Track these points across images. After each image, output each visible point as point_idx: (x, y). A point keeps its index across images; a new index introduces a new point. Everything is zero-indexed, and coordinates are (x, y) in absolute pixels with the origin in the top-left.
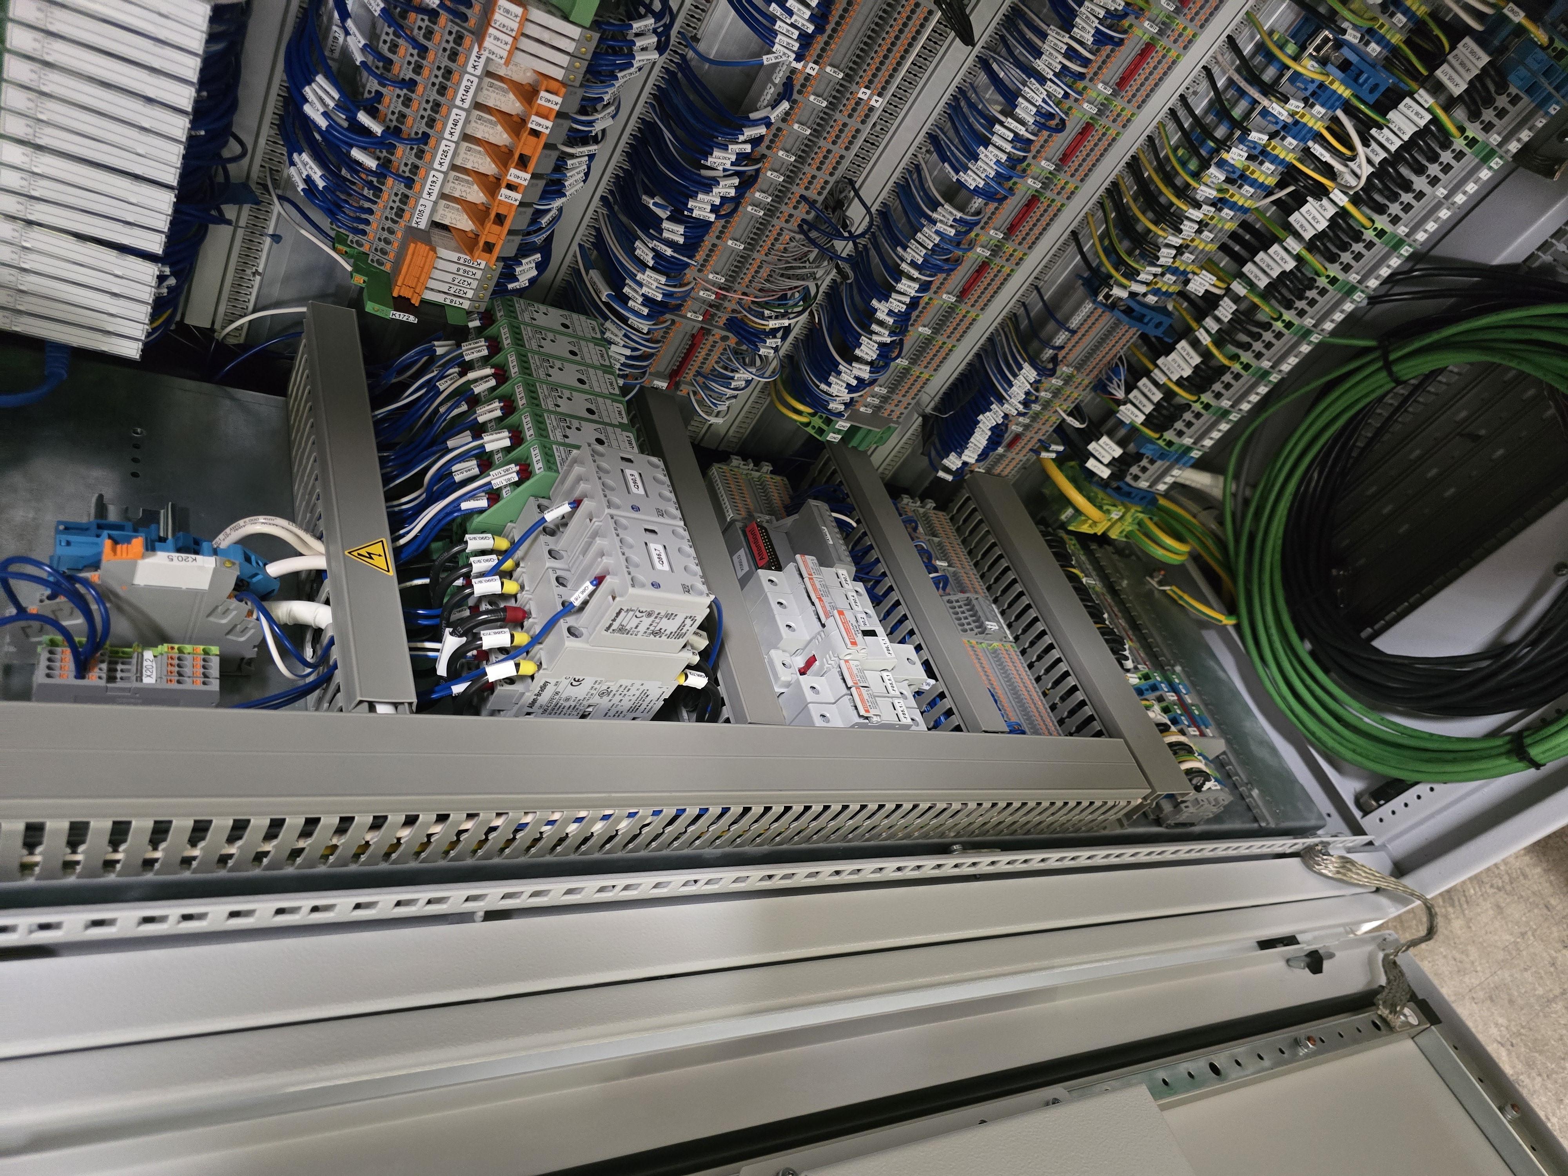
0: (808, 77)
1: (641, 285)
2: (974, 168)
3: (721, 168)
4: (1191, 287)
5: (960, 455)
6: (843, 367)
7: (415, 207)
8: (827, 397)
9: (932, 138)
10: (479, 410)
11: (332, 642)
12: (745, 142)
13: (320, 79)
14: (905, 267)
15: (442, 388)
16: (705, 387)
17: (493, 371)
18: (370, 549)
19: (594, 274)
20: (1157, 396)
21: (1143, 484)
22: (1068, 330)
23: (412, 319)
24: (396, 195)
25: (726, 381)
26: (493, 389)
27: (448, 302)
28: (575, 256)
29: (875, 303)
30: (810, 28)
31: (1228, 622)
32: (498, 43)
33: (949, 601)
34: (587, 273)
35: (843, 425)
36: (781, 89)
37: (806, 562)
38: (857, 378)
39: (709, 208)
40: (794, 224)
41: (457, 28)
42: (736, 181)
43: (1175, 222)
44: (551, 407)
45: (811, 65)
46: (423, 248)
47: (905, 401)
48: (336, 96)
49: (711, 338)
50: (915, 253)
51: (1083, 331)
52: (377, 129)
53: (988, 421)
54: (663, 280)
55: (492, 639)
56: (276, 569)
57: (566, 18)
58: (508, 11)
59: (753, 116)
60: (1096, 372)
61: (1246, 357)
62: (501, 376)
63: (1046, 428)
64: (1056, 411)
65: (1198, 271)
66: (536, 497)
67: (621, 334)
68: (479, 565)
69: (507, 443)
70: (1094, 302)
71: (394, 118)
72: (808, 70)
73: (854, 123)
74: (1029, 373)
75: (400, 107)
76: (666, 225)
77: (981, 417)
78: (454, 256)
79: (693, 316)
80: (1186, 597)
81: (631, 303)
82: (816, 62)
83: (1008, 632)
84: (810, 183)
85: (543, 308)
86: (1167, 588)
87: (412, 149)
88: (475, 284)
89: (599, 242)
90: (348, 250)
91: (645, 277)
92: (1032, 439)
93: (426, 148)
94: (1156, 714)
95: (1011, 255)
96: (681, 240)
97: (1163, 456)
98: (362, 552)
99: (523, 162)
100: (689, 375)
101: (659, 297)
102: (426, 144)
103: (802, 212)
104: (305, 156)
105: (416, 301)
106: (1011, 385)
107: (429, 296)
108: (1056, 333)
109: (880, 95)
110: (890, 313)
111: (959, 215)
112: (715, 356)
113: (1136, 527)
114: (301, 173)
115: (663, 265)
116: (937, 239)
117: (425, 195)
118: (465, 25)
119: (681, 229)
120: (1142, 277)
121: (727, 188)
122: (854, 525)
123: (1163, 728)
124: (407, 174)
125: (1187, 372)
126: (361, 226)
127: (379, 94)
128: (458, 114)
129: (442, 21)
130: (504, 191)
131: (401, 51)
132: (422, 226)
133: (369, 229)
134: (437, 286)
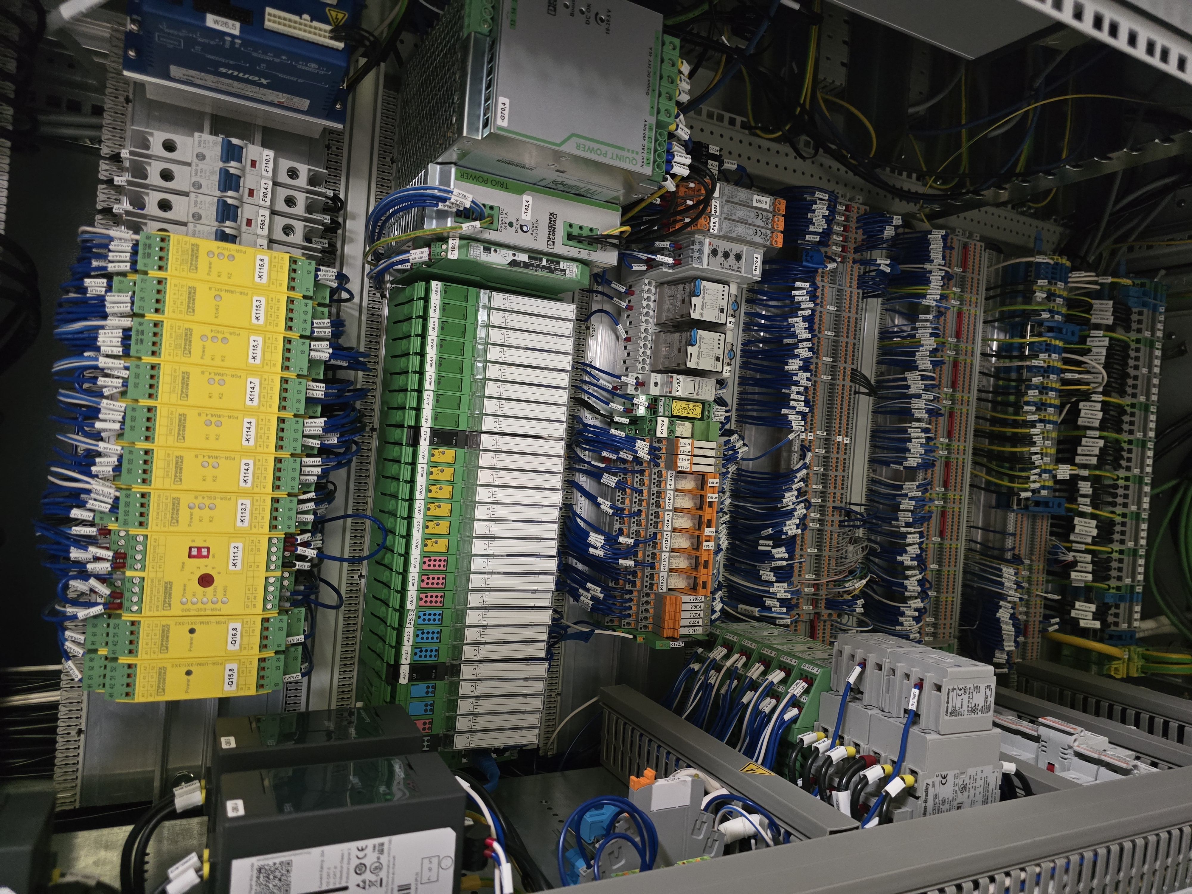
0: (810, 441)
1: (774, 595)
2: (910, 456)
3: (792, 503)
4: (1060, 477)
5: (1002, 648)
6: (903, 608)
7: (658, 581)
9: (872, 461)
10: (749, 675)
12: (798, 482)
13: (592, 534)
14: (903, 530)
17: (739, 655)
18: (749, 768)
19: (742, 606)
21: (1124, 627)
22: (1010, 535)
23: (681, 644)
24: (647, 576)
26: (747, 661)
27: (692, 632)
29: (899, 559)
32: (685, 461)
36: (800, 452)
38: (916, 610)
39: (795, 527)
40: (836, 526)
41: (658, 470)
42: (803, 506)
43: (1029, 441)
45: (809, 434)
46: (673, 598)
47: (948, 623)
48: (603, 537)
49: (822, 619)
51: (1019, 529)
52: (631, 541)
53: (1004, 614)
54: (786, 585)
55: (872, 774)
57: (708, 440)
58: (685, 444)
59: (796, 469)
60: (1042, 559)
61: (1119, 510)
62: (746, 654)
63: (1038, 611)
64: (1037, 594)
65: (1056, 467)
68: (821, 746)
69: (782, 674)
70: (1013, 511)
71: (634, 535)
72: (809, 437)
73: (841, 456)
74: (1008, 570)
75: (636, 528)
76: (773, 552)
79: (807, 607)
81: (774, 609)
82: (811, 432)
84: (834, 498)
87: (649, 545)
88: (701, 615)
90: (623, 630)
91: (775, 589)
92: (1036, 619)
93: (657, 541)
95: (954, 500)
96: (786, 554)
98: (747, 769)
99: (709, 524)
101: (788, 596)
102: (656, 538)
103: (837, 518)
104: (589, 585)
105: (679, 637)
106: (1002, 584)
107: (683, 630)
108: (1004, 541)
109: (846, 436)
110: (912, 559)
111: (917, 483)
113: (1144, 659)
114: (587, 598)
117: (662, 573)
118: (660, 467)
120: (1032, 478)
121: (801, 509)
124: (650, 561)
125: (1095, 532)
126: (627, 612)
127: (621, 530)
128: (668, 515)
129: (647, 473)
130: (705, 543)
131: (628, 501)
132: (664, 590)
133: (632, 612)
134: (684, 622)
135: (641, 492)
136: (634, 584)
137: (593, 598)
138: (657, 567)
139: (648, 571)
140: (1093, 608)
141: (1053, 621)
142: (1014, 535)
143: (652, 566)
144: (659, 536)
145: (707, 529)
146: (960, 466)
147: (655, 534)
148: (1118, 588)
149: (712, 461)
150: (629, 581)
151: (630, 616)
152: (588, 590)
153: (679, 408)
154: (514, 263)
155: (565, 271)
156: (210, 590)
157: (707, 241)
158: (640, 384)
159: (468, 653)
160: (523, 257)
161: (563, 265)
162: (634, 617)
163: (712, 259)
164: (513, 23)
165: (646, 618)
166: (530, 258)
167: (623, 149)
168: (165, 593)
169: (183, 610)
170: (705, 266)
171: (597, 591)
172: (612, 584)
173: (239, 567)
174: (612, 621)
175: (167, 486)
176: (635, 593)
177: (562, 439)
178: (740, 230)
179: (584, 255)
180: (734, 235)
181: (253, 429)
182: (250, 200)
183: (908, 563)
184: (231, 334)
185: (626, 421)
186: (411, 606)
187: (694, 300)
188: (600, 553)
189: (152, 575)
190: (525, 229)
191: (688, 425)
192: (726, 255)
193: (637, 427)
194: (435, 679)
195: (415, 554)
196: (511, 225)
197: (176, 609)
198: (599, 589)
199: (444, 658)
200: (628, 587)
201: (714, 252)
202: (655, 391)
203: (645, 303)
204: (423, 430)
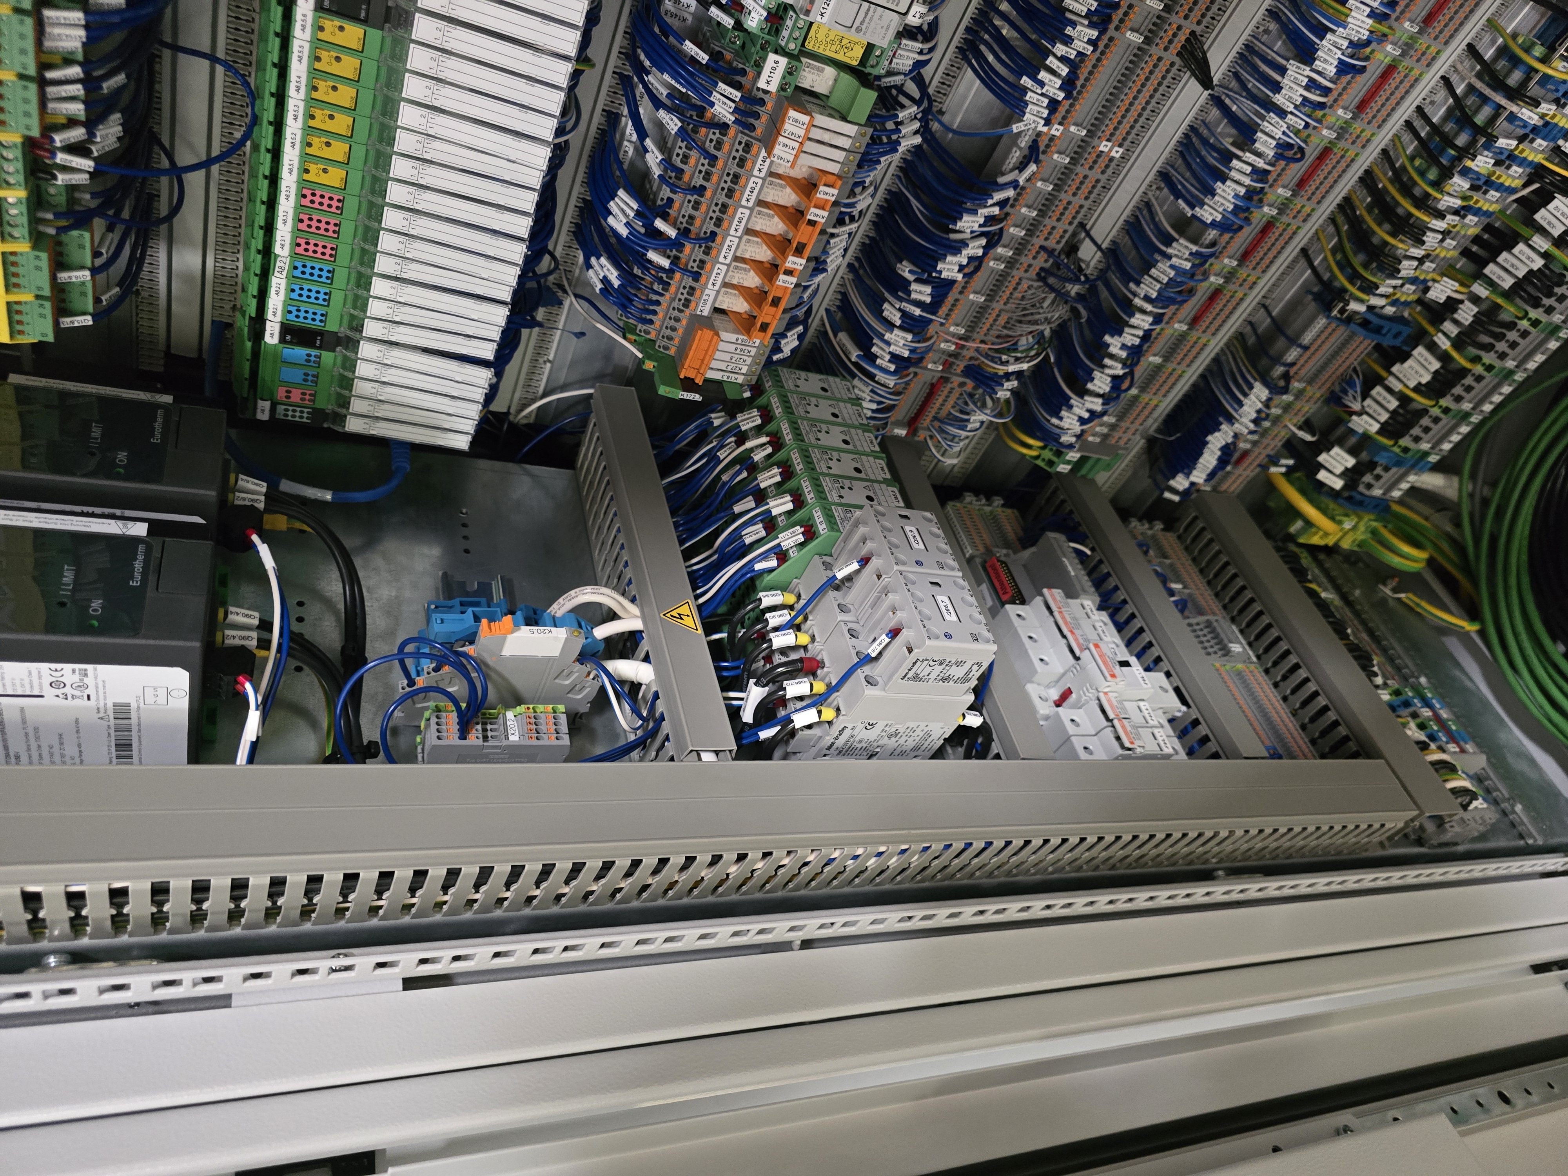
0: (1052, 138)
1: (888, 343)
2: (1211, 203)
3: (968, 231)
4: (1432, 295)
5: (1188, 475)
6: (1075, 401)
7: (700, 298)
8: (1058, 431)
9: (1164, 176)
10: (760, 477)
11: (656, 696)
12: (992, 205)
13: (621, 193)
14: (1137, 301)
15: (722, 457)
16: (941, 431)
17: (768, 439)
18: (679, 611)
19: (843, 336)
20: (1393, 404)
21: (1377, 492)
22: (1300, 346)
23: (697, 397)
24: (684, 288)
25: (962, 424)
26: (769, 456)
27: (725, 379)
28: (822, 320)
29: (1107, 338)
30: (1061, 96)
31: (1472, 628)
32: (787, 149)
33: (1190, 625)
34: (835, 336)
35: (1073, 456)
36: (1026, 152)
37: (1054, 595)
38: (1089, 411)
39: (957, 268)
40: (1033, 273)
41: (746, 138)
42: (983, 241)
43: (1417, 235)
44: (825, 470)
45: (1056, 126)
46: (708, 333)
47: (1133, 428)
48: (635, 206)
49: (949, 386)
50: (1149, 288)
51: (1315, 346)
52: (672, 233)
53: (1216, 441)
54: (909, 337)
55: (795, 688)
56: (602, 632)
57: (844, 119)
58: (796, 121)
59: (1001, 180)
60: (1328, 385)
61: (1488, 358)
62: (777, 443)
63: (1274, 443)
64: (1286, 426)
65: (1438, 278)
66: (820, 555)
67: (867, 390)
68: (774, 619)
69: (790, 506)
70: (1328, 317)
71: (684, 221)
72: (1053, 132)
73: (1095, 174)
74: (1260, 392)
75: (691, 211)
76: (914, 286)
77: (1209, 438)
78: (733, 337)
79: (934, 367)
80: (1424, 604)
81: (879, 361)
82: (1060, 124)
83: (1251, 653)
84: (1050, 233)
85: (803, 374)
86: (1402, 596)
87: (700, 247)
88: (749, 360)
89: (845, 304)
90: (637, 338)
91: (893, 336)
92: (1260, 455)
93: (713, 245)
94: (1414, 732)
95: (1245, 280)
96: (928, 300)
97: (1399, 463)
98: (674, 613)
99: (799, 251)
100: (926, 421)
101: (906, 354)
102: (713, 241)
103: (1041, 261)
104: (603, 260)
105: (699, 381)
106: (1241, 404)
107: (711, 375)
108: (1287, 349)
109: (1120, 146)
110: (1124, 347)
111: (1195, 248)
112: (951, 401)
113: (1369, 535)
114: (597, 274)
115: (910, 324)
116: (1172, 273)
117: (710, 286)
118: (753, 134)
119: (928, 289)
120: (1382, 290)
121: (975, 249)
122: (1088, 552)
123: (1423, 746)
124: (696, 269)
125: (1426, 378)
126: (648, 317)
127: (670, 201)
128: (742, 213)
129: (732, 132)
130: (782, 277)
131: (692, 161)
132: (708, 309)
133: (656, 320)
134: (717, 365)
135: (713, 159)
136: (666, 285)
138: (703, 279)
139: (689, 281)
140: (1350, 462)
141: (1284, 461)
142: (1306, 348)
143: (696, 276)
144: (718, 239)
145: (791, 258)
146: (1286, 236)
147: (714, 234)
148: (1406, 450)
149: (840, 156)
150: (660, 281)
151: (651, 322)
152: (601, 265)
153: (821, 39)
159: (373, 329)
162: (656, 326)
165: (670, 338)
171: (612, 274)
176: (665, 299)
177: (568, 59)
183: (1114, 350)
185: (728, 22)
186: (281, 250)
188: (622, 229)
191: (830, 72)
194: (321, 348)
195: (288, 181)
198: (617, 273)
199: (335, 326)
200: (658, 287)
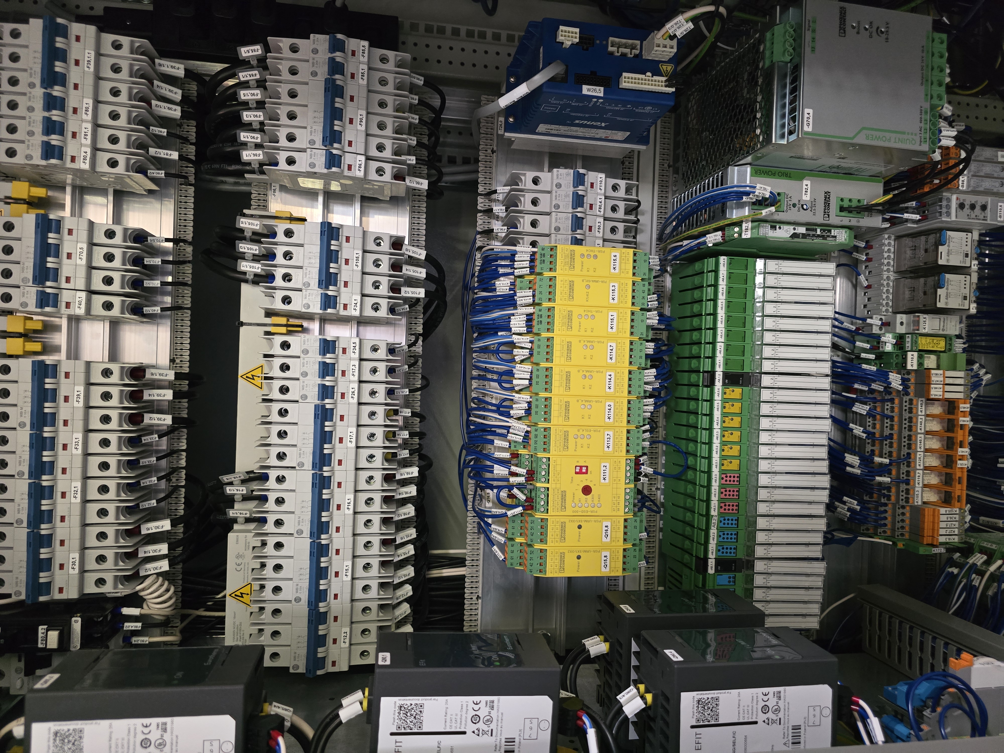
7: (913, 496)
13: (846, 455)
15: (977, 585)
17: (1002, 561)
23: (943, 550)
24: (903, 491)
27: (950, 541)
32: (938, 390)
52: (887, 461)
57: (956, 370)
58: (937, 374)
78: (944, 510)
87: (904, 464)
88: (957, 524)
93: (912, 460)
99: (961, 445)
102: (910, 458)
104: (845, 498)
105: (936, 543)
117: (917, 485)
118: (911, 395)
124: (905, 478)
126: (882, 522)
127: (873, 451)
128: (920, 437)
129: (897, 401)
130: (959, 462)
131: (878, 426)
132: (920, 503)
133: (889, 521)
134: (942, 532)
135: (892, 418)
136: (889, 498)
137: (849, 510)
138: (912, 483)
139: (903, 487)
143: (907, 482)
144: (912, 456)
145: (960, 449)
147: (909, 454)
149: (961, 389)
150: (885, 496)
151: (885, 525)
152: (844, 503)
153: (924, 344)
154: (795, 236)
155: (835, 237)
156: (589, 497)
157: (954, 197)
158: (885, 324)
159: (760, 551)
160: (802, 230)
161: (834, 232)
162: (889, 526)
163: (960, 212)
164: (813, 49)
165: (903, 527)
166: (807, 230)
167: (904, 133)
168: (562, 499)
169: (573, 512)
170: (953, 218)
171: (854, 504)
172: (866, 498)
173: (607, 481)
174: (868, 529)
175: (560, 423)
176: (890, 506)
177: (827, 376)
178: (987, 184)
179: (854, 222)
180: (981, 189)
181: (612, 380)
182: (591, 212)
184: (597, 312)
185: (872, 357)
186: (714, 512)
187: (941, 248)
188: (858, 471)
189: (554, 486)
190: (805, 207)
191: (933, 357)
192: (973, 207)
193: (882, 361)
194: (735, 571)
195: (715, 471)
196: (794, 205)
197: (569, 512)
198: (856, 502)
199: (741, 554)
200: (883, 500)
201: (961, 206)
202: (901, 330)
203: (886, 255)
204: (717, 374)
